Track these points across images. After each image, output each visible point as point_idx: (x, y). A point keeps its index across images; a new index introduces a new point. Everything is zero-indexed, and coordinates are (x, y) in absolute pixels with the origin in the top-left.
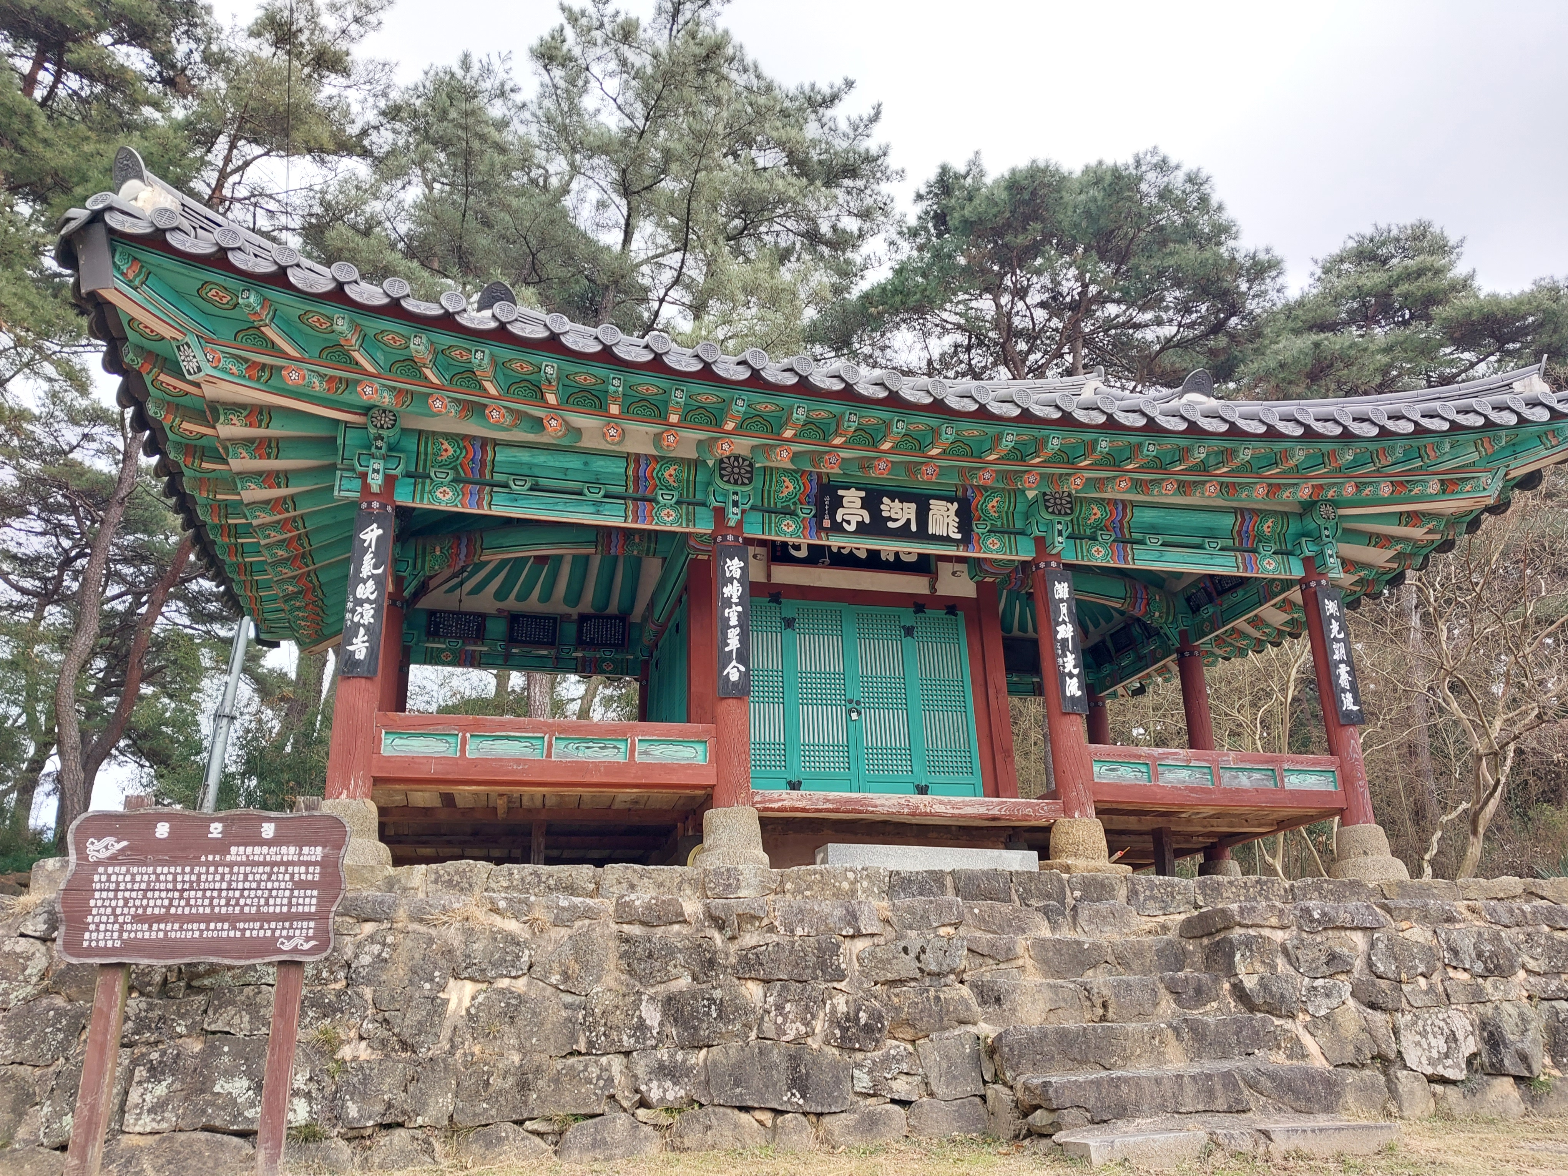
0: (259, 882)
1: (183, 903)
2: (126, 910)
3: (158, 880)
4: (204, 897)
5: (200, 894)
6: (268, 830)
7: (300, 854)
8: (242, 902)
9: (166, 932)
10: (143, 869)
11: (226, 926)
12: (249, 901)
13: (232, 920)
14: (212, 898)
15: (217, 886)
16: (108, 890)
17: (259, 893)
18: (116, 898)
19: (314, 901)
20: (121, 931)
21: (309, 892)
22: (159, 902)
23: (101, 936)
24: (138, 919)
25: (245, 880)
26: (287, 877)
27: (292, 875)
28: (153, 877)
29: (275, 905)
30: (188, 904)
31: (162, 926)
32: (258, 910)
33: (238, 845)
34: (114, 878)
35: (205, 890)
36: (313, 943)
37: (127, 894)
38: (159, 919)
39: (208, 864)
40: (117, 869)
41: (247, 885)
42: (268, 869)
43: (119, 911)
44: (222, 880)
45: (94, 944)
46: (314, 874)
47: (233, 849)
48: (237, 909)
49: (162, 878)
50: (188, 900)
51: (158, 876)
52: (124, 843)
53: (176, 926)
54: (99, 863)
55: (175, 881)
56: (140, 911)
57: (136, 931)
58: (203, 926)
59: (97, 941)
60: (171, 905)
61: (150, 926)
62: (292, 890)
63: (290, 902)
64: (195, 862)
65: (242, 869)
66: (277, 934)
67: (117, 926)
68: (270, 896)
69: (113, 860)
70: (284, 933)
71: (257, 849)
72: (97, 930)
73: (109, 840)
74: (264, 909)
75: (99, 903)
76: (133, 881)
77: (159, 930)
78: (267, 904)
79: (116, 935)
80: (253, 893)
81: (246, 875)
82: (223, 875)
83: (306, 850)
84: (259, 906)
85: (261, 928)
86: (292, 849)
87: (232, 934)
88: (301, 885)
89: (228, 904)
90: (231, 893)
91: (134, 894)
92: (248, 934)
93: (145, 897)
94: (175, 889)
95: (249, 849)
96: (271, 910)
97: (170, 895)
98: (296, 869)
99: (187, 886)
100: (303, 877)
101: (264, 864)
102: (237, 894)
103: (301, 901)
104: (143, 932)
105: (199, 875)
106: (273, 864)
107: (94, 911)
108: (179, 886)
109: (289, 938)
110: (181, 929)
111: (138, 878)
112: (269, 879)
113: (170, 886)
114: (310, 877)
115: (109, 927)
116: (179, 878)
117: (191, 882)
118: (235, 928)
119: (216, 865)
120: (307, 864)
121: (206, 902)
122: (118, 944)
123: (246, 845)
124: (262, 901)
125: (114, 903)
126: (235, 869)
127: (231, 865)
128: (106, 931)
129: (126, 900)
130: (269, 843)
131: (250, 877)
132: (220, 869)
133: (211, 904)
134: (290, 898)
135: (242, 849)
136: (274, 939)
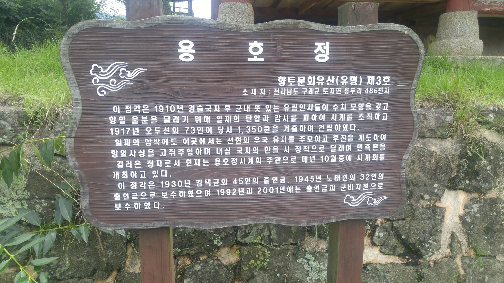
0: (316, 124)
1: (228, 151)
2: (159, 163)
3: (192, 122)
4: (252, 144)
5: (247, 140)
6: (323, 51)
7: (364, 86)
8: (298, 149)
9: (213, 189)
10: (172, 108)
11: (283, 181)
12: (306, 149)
13: (289, 172)
14: (261, 146)
15: (267, 129)
16: (131, 137)
17: (318, 138)
18: (142, 146)
19: (383, 147)
20: (158, 189)
21: (376, 136)
22: (199, 151)
23: (135, 197)
24: (178, 173)
25: (300, 122)
26: (350, 117)
27: (356, 114)
28: (186, 119)
29: (337, 153)
30: (234, 154)
31: (208, 182)
32: (318, 159)
33: (287, 75)
34: (135, 121)
35: (252, 135)
36: (383, 198)
37: (157, 141)
38: (203, 173)
39: (251, 101)
40: (137, 108)
41: (303, 128)
42: (326, 107)
43: (150, 164)
44: (272, 122)
45: (128, 206)
46: (381, 113)
47: (281, 80)
48: (294, 159)
49: (198, 119)
50: (234, 147)
51: (192, 116)
52: (138, 71)
53: (225, 182)
54: (111, 99)
55: (213, 123)
56: (177, 163)
57: (177, 189)
58: (256, 180)
59: (132, 202)
60: (214, 155)
61: (193, 182)
62: (356, 134)
63: (355, 148)
64: (234, 97)
65: (295, 107)
66: (342, 189)
67: (151, 184)
68: (331, 141)
69: (129, 95)
70: (351, 187)
71: (311, 80)
72: (128, 189)
73: (118, 66)
74: (325, 159)
75: (124, 154)
76: (161, 123)
77: (204, 187)
78: (328, 152)
79: (152, 195)
80: (310, 138)
81: (300, 115)
82: (272, 115)
83: (371, 80)
84: (318, 155)
85: (324, 181)
86: (354, 79)
87: (290, 189)
88: (368, 127)
89: (281, 153)
90: (284, 139)
91: (166, 142)
92: (309, 189)
93: (180, 145)
94: (215, 134)
95: (301, 80)
96: (334, 158)
97: (211, 141)
98: (361, 107)
99: (230, 130)
100: (369, 116)
101: (320, 99)
102: (291, 139)
103: (368, 147)
104: (186, 191)
105: (243, 115)
106: (331, 100)
107: (121, 186)
108: (221, 130)
109: (356, 193)
110: (231, 185)
111: (167, 120)
112: (328, 121)
113: (209, 130)
114: (377, 116)
115: (143, 184)
116: (219, 119)
117: (234, 124)
118: (293, 183)
119: (263, 101)
120: (374, 99)
121: (256, 150)
122: (157, 206)
123: (296, 74)
124: (322, 148)
125: (142, 153)
126: (286, 108)
127: (281, 101)
128: (139, 190)
129: (157, 149)
130: (325, 70)
131: (306, 118)
132: (268, 108)
133: (262, 153)
134: (354, 144)
135: (291, 79)
136: (339, 195)
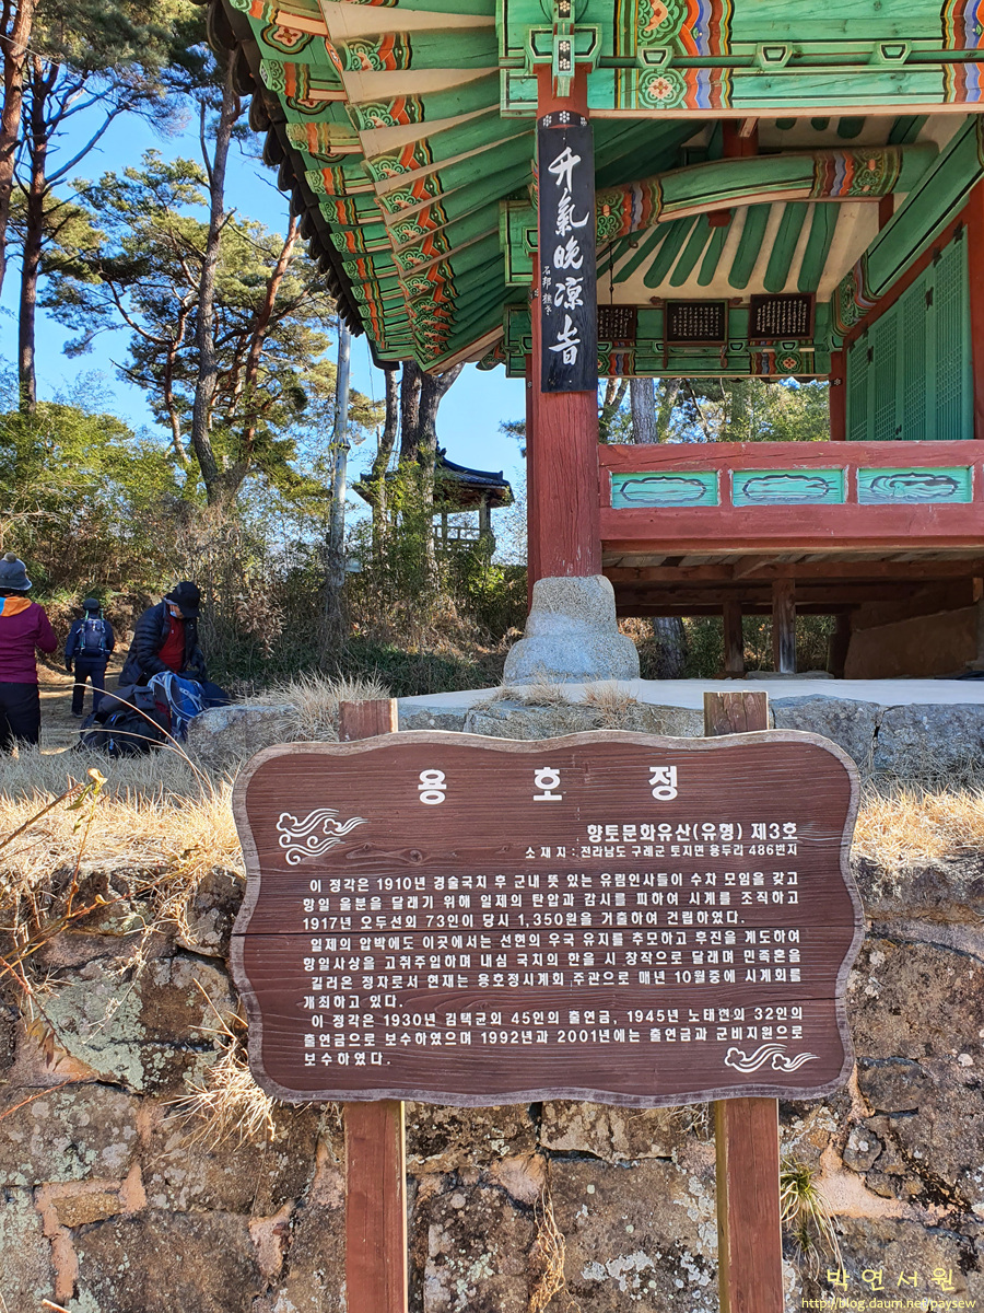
0: (663, 910)
1: (502, 962)
2: (383, 982)
3: (439, 908)
4: (545, 948)
5: (535, 940)
6: (665, 782)
7: (748, 841)
8: (631, 958)
9: (476, 1032)
10: (406, 883)
11: (605, 1018)
12: (646, 957)
13: (617, 1003)
14: (563, 951)
15: (571, 918)
16: (338, 934)
17: (667, 937)
18: (356, 950)
19: (795, 956)
20: (380, 1029)
21: (779, 935)
22: (450, 961)
23: (340, 1042)
24: (412, 1001)
25: (631, 906)
26: (725, 898)
27: (736, 892)
28: (429, 900)
29: (706, 967)
30: (513, 966)
31: (466, 1018)
32: (670, 977)
33: (603, 821)
34: (345, 905)
35: (544, 931)
36: (805, 1057)
37: (379, 942)
38: (457, 1001)
39: (543, 869)
40: (349, 883)
41: (637, 917)
42: (677, 879)
43: (368, 982)
44: (579, 907)
45: (326, 1059)
46: (784, 890)
47: (594, 831)
48: (623, 975)
49: (449, 901)
50: (512, 954)
51: (439, 897)
52: (354, 822)
53: (496, 1019)
54: (306, 872)
55: (476, 909)
56: (413, 982)
57: (412, 1031)
58: (554, 1017)
59: (334, 1052)
60: (476, 968)
61: (441, 1019)
62: (740, 930)
63: (739, 957)
64: (513, 864)
65: (620, 879)
66: (721, 1036)
67: (368, 1019)
68: (693, 944)
69: (337, 863)
70: (737, 1033)
71: (647, 831)
72: (329, 1028)
73: (322, 815)
74: (683, 977)
75: (324, 964)
76: (387, 911)
77: (460, 1027)
78: (687, 963)
79: (369, 1038)
80: (652, 937)
81: (631, 894)
82: (579, 893)
83: (759, 831)
84: (670, 970)
85: (683, 1021)
86: (727, 830)
87: (620, 1035)
88: (759, 917)
89: (600, 966)
90: (603, 940)
91: (395, 943)
92: (655, 1035)
93: (418, 949)
94: (479, 930)
95: (629, 831)
96: (700, 977)
97: (472, 942)
98: (744, 879)
99: (504, 922)
100: (762, 897)
101: (667, 865)
102: (618, 940)
103: (764, 956)
104: (426, 1035)
105: (527, 894)
106: (688, 866)
107: (317, 1021)
108: (488, 922)
109: (749, 1046)
110: (507, 1026)
111: (397, 905)
112: (684, 904)
113: (468, 921)
114: (778, 897)
115: (354, 1020)
116: (486, 902)
117: (511, 911)
118: (626, 1025)
119: (562, 869)
120: (768, 865)
121: (553, 959)
122: (377, 1060)
123: (620, 821)
124: (676, 956)
125: (354, 964)
126: (605, 881)
127: (594, 869)
128: (348, 1030)
129: (380, 957)
130: (672, 814)
131: (642, 899)
132: (572, 881)
133: (563, 965)
134: (738, 949)
135: (611, 829)
136: (715, 1049)
